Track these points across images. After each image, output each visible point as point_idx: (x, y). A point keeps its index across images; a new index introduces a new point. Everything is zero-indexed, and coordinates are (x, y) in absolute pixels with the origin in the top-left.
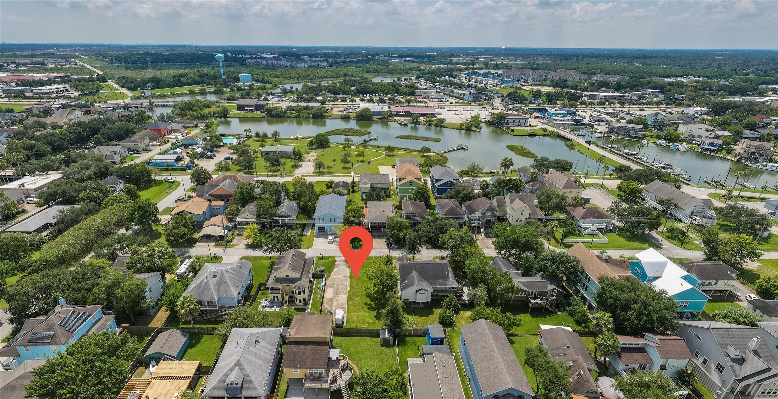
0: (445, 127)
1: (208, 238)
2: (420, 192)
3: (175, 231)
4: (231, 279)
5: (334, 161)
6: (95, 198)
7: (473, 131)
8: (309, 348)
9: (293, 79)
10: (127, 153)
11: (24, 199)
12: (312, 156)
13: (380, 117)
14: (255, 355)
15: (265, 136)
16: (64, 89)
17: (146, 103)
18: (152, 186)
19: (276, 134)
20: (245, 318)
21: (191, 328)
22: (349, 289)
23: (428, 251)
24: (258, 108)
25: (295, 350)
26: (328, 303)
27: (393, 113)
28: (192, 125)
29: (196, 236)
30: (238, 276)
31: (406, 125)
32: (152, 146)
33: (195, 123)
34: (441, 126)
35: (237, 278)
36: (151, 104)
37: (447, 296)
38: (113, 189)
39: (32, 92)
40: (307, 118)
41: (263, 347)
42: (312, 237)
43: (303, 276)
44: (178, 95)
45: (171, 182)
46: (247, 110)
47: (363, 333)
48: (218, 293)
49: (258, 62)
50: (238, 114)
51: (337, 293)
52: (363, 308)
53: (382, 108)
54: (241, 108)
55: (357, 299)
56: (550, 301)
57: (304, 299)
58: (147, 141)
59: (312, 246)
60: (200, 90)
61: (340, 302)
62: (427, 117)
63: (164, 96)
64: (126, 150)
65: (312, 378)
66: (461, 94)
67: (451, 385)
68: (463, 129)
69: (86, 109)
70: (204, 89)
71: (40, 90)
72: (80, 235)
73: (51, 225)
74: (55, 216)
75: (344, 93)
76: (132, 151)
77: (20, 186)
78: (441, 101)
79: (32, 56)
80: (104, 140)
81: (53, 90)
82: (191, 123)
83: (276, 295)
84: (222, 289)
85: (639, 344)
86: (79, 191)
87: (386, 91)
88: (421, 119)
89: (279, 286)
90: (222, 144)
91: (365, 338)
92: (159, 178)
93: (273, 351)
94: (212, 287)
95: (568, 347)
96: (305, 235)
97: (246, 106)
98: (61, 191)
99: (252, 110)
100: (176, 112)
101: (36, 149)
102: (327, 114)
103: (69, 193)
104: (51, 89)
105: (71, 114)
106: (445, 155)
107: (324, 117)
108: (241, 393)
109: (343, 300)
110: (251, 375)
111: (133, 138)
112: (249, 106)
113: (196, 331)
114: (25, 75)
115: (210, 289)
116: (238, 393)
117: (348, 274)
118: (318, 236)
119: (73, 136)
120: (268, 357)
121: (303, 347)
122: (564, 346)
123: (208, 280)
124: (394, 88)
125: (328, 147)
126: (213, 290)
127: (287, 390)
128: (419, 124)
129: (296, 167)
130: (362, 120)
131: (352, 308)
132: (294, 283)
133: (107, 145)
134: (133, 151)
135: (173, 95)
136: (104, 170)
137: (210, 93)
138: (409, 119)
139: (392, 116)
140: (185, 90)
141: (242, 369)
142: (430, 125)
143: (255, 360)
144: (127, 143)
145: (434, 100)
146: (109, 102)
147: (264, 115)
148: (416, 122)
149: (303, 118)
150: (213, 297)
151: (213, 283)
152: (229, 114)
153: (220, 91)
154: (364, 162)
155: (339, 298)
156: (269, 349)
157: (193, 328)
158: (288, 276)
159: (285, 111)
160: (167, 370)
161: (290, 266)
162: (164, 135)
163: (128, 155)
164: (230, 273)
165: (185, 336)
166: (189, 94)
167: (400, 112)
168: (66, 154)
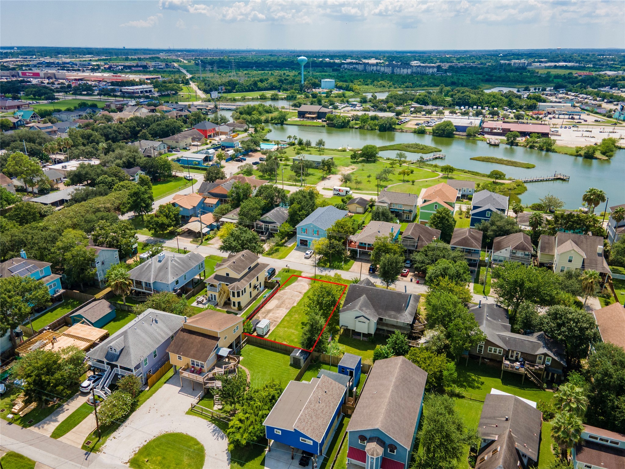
0: (554, 151)
1: (190, 233)
2: (438, 218)
3: (156, 219)
4: (174, 267)
5: (369, 176)
6: (109, 183)
7: (596, 158)
8: (200, 338)
9: (384, 86)
10: (166, 150)
11: (62, 179)
12: (348, 170)
13: (465, 134)
14: (146, 331)
15: (308, 144)
16: (148, 89)
17: (211, 105)
18: (171, 181)
19: (321, 143)
20: (164, 302)
21: (122, 304)
22: (295, 304)
23: (417, 286)
24: (320, 115)
25: (186, 337)
26: (263, 313)
27: (486, 130)
28: (242, 129)
29: (179, 230)
30: (183, 266)
31: (496, 145)
32: (194, 145)
33: (246, 127)
34: (548, 150)
35: (180, 267)
36: (216, 107)
37: (394, 333)
38: (131, 178)
39: (121, 91)
40: (372, 130)
41: (159, 327)
42: (291, 249)
43: (245, 278)
44: (249, 100)
45: (189, 180)
46: (308, 118)
47: (278, 349)
48: (156, 276)
49: (355, 68)
50: (297, 121)
51: (278, 307)
52: (297, 326)
53: (471, 123)
54: (302, 115)
55: (297, 316)
56: (536, 369)
57: (239, 303)
58: (189, 140)
59: (284, 258)
60: (272, 95)
61: (276, 315)
62: (531, 137)
63: (235, 100)
64: (166, 146)
65: (193, 369)
66: (610, 111)
67: (319, 412)
68: (580, 155)
69: (153, 107)
70: (277, 95)
71: (128, 89)
72: (79, 211)
73: (67, 201)
74: (71, 193)
75: (434, 103)
76: (171, 149)
77: (63, 167)
78: (573, 118)
79: (139, 59)
80: (150, 136)
81: (138, 90)
82: (241, 127)
83: (213, 293)
84: (161, 274)
85: (617, 443)
86: (98, 175)
87: (493, 104)
88: (521, 140)
89: (216, 283)
90: (259, 149)
91: (278, 354)
92: (179, 174)
93: (168, 334)
94: (153, 270)
95: (507, 420)
96: (285, 246)
97: (306, 112)
98: (84, 172)
99: (313, 118)
100: (236, 116)
101: (92, 138)
102: (397, 127)
103: (90, 175)
104: (136, 89)
105: (138, 112)
106: (525, 185)
107: (394, 130)
108: (117, 360)
109: (281, 314)
110: (131, 347)
111: (176, 136)
112: (310, 113)
113: (126, 308)
114: (123, 75)
115: (150, 271)
116: (115, 360)
117: (304, 291)
118: (298, 249)
119: (127, 130)
120: (160, 338)
121: (194, 336)
122: (502, 417)
123: (152, 263)
124: (506, 100)
125: (374, 162)
126: (152, 273)
127: (171, 378)
128: (517, 145)
129: (323, 178)
130: (440, 136)
131: (285, 323)
132: (231, 283)
133: (152, 140)
134: (173, 148)
135: (244, 99)
136: (131, 160)
137: (282, 99)
138: (504, 138)
139: (483, 133)
140: (257, 94)
141: (126, 338)
142: (532, 147)
143: (143, 335)
144: (169, 141)
145: (561, 116)
146: (180, 103)
147: (325, 123)
148: (512, 143)
149: (368, 129)
150: (149, 279)
151: (155, 267)
152: (286, 120)
153: (292, 97)
154: (408, 181)
155: (278, 311)
156: (164, 332)
157: (124, 305)
158: (228, 274)
159: (349, 121)
160: (78, 331)
161: (233, 264)
162: (210, 136)
163: (167, 151)
164: (176, 261)
165: (111, 309)
166: (260, 99)
167: (495, 129)
168: (109, 143)
